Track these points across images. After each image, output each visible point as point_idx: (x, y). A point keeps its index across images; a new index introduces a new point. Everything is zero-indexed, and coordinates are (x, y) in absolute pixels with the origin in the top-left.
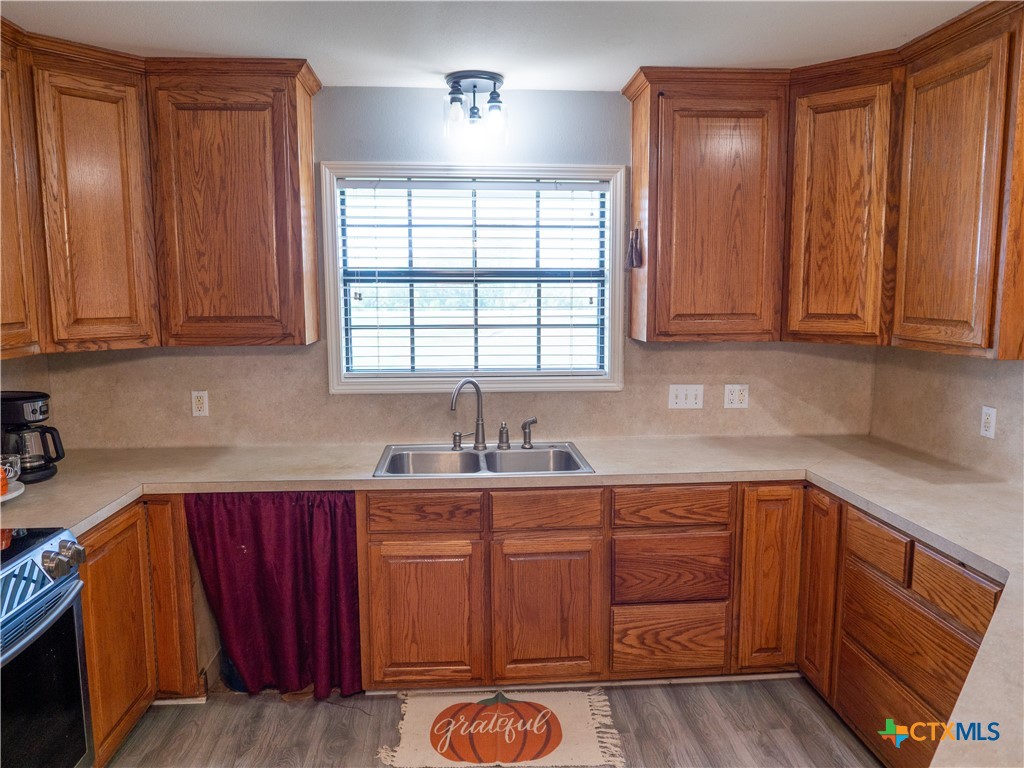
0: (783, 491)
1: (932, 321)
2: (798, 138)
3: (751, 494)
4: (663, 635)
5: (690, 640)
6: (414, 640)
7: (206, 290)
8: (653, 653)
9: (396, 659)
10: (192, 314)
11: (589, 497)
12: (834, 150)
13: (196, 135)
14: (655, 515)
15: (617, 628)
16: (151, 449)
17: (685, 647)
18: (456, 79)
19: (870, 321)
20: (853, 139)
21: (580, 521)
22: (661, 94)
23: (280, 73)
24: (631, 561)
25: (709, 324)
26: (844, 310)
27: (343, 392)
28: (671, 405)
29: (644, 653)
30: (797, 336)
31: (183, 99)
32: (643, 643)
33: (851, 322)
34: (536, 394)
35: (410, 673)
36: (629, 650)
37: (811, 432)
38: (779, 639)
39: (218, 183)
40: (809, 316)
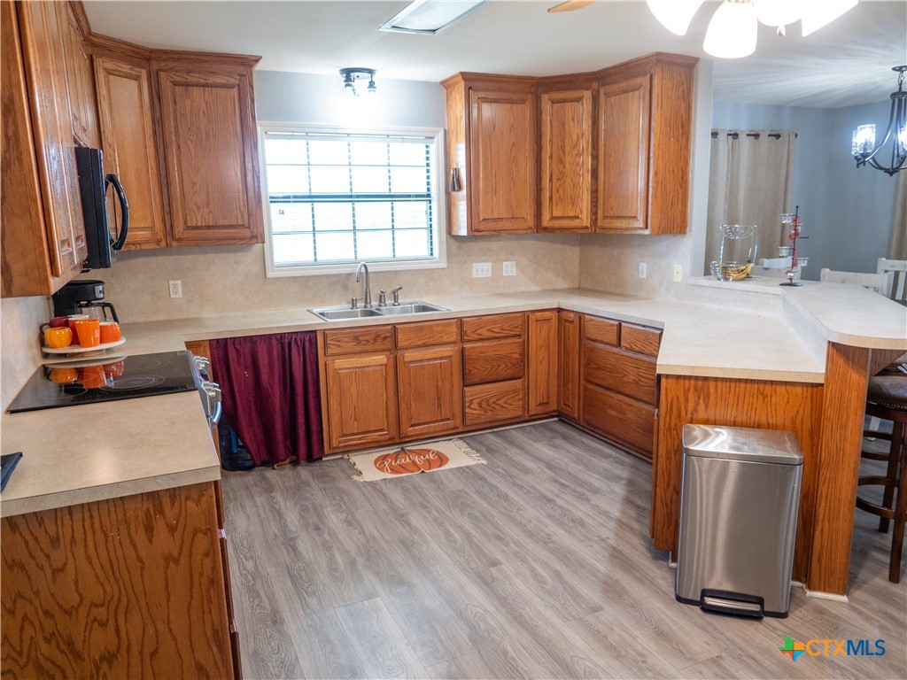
0: (548, 314)
1: (618, 217)
2: (543, 117)
3: (532, 317)
4: (491, 401)
5: (505, 403)
6: (355, 419)
7: (199, 208)
8: (486, 412)
9: (345, 432)
10: (189, 224)
11: (450, 325)
12: (563, 124)
13: (188, 103)
14: (485, 333)
15: (467, 399)
16: (142, 323)
17: (502, 407)
18: (348, 73)
19: (585, 220)
20: (573, 119)
21: (445, 339)
22: (470, 88)
23: (242, 64)
24: (474, 359)
25: (500, 225)
26: (571, 214)
27: (275, 276)
28: (474, 276)
29: (482, 412)
30: (546, 229)
31: (178, 79)
32: (481, 407)
33: (575, 220)
34: (396, 272)
35: (354, 440)
36: (474, 412)
37: (550, 288)
38: (548, 398)
39: (204, 136)
40: (553, 218)
